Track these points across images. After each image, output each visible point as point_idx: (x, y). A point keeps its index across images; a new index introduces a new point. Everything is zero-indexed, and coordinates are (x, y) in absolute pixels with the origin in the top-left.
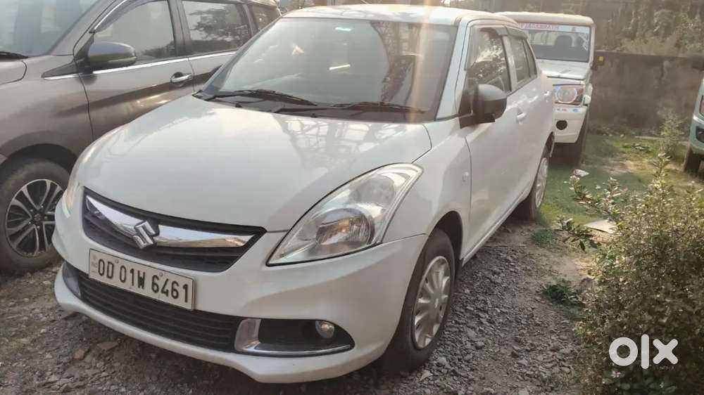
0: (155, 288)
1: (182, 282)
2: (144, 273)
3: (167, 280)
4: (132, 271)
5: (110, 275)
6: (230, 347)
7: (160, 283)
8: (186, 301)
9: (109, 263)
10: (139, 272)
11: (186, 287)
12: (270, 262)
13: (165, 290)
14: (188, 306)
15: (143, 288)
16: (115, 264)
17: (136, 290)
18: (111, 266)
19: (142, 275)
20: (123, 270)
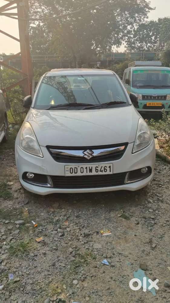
0: (97, 171)
1: (108, 166)
2: (92, 167)
3: (102, 167)
4: (86, 168)
5: (76, 172)
6: (122, 183)
7: (99, 169)
8: (110, 171)
9: (75, 168)
10: (89, 167)
11: (110, 167)
12: (133, 152)
13: (101, 170)
14: (111, 173)
15: (91, 172)
16: (78, 168)
17: (89, 174)
18: (76, 169)
19: (91, 168)
20: (82, 169)
